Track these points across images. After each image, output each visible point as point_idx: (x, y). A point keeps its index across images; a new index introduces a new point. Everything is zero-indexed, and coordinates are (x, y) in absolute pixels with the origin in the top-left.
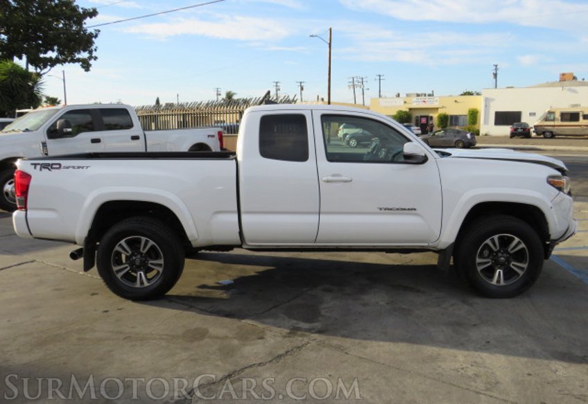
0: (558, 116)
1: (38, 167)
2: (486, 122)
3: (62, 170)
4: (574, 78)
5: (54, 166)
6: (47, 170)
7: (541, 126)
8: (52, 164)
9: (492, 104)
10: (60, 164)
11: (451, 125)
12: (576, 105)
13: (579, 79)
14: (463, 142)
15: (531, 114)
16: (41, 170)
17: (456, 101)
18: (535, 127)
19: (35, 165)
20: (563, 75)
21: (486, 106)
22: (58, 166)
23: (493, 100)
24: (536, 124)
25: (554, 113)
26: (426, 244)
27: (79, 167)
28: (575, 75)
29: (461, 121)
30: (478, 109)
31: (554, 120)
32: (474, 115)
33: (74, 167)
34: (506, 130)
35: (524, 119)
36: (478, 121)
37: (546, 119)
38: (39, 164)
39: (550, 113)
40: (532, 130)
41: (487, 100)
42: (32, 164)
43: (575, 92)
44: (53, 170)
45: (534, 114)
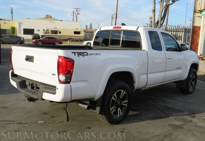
0: (50, 31)
1: (76, 54)
2: (20, 33)
3: (89, 56)
4: (51, 17)
5: (85, 54)
6: (82, 56)
7: (44, 35)
8: (83, 52)
9: (22, 25)
11: (3, 33)
12: (56, 28)
13: (53, 18)
14: (20, 41)
15: (38, 30)
16: (78, 56)
17: (5, 23)
18: (42, 36)
19: (75, 53)
20: (47, 15)
21: (19, 26)
22: (86, 54)
23: (22, 23)
24: (42, 34)
25: (49, 30)
27: (96, 54)
28: (51, 16)
29: (7, 32)
30: (15, 27)
31: (49, 33)
32: (13, 29)
33: (94, 54)
34: (30, 37)
35: (36, 32)
36: (16, 32)
37: (46, 33)
38: (76, 52)
39: (47, 30)
40: (41, 37)
41: (20, 24)
42: (72, 52)
43: (54, 22)
44: (84, 56)
45: (39, 30)
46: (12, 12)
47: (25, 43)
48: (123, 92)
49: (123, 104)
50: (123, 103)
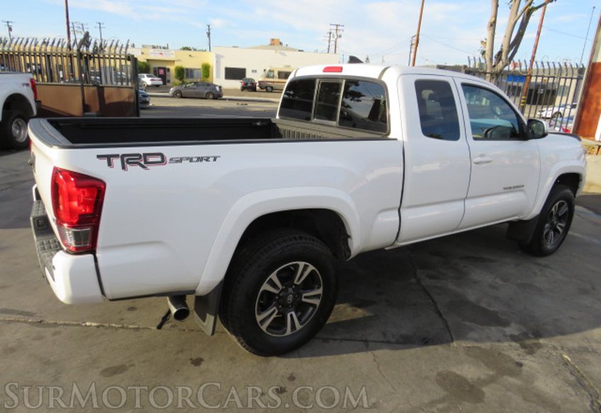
0: (276, 74)
1: (117, 162)
2: (218, 76)
3: (169, 167)
4: (281, 44)
5: (151, 159)
6: (139, 167)
7: (263, 82)
8: (145, 155)
9: (222, 60)
10: (161, 155)
11: (187, 77)
12: (288, 66)
13: (284, 45)
14: (213, 94)
15: (253, 71)
16: (124, 168)
17: (190, 56)
18: (259, 82)
19: (109, 158)
20: (273, 40)
21: (217, 62)
22: (159, 159)
23: (222, 57)
24: (260, 80)
25: (273, 71)
26: (517, 218)
27: (200, 159)
28: (281, 41)
29: (195, 74)
30: (210, 64)
31: (273, 77)
32: (206, 69)
33: (191, 160)
34: (237, 84)
35: (249, 75)
36: (210, 75)
37: (268, 76)
38: (116, 156)
39: (270, 71)
40: (257, 84)
41: (218, 57)
42: (99, 157)
43: (285, 55)
44: (149, 167)
45: (256, 71)
46: (209, 34)
47: (224, 97)
48: (304, 268)
49: (304, 300)
50: (306, 297)
